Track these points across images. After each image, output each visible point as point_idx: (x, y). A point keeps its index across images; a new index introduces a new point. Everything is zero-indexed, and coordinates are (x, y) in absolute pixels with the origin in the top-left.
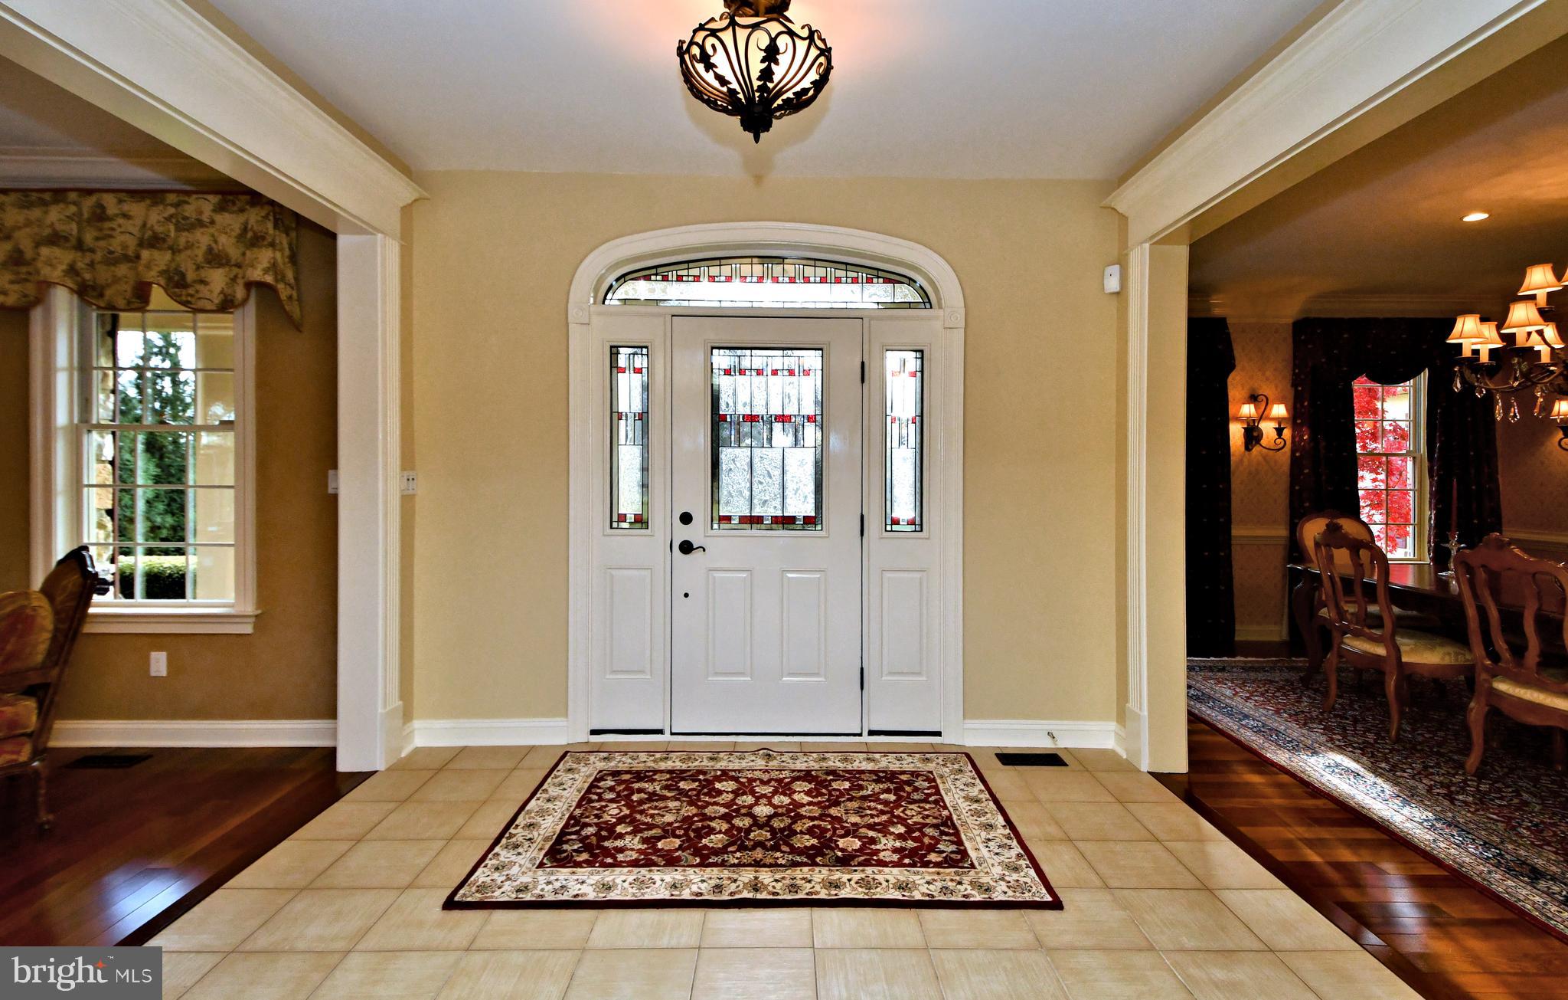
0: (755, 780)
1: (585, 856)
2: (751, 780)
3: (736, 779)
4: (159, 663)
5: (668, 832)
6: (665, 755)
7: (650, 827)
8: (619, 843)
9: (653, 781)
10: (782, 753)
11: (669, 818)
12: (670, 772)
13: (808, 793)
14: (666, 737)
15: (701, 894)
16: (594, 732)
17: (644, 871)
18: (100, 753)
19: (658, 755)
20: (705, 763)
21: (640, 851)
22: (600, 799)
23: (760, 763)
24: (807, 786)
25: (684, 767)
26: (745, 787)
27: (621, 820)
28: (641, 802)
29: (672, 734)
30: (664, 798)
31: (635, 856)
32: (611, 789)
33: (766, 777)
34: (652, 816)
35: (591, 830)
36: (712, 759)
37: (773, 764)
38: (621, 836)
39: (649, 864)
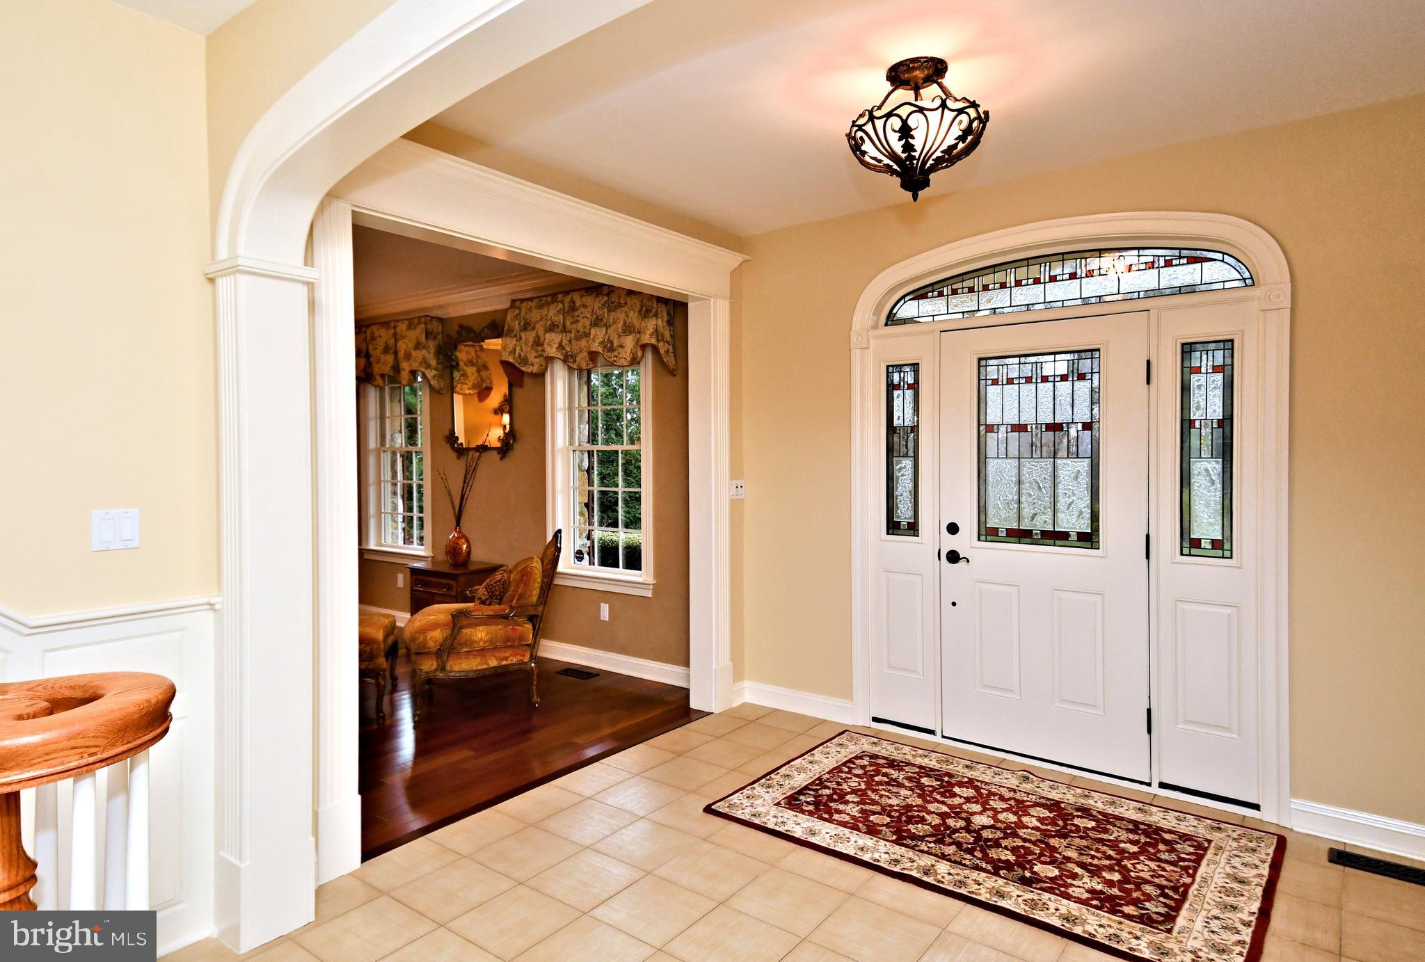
0: (994, 794)
1: (811, 808)
2: (991, 794)
3: (977, 789)
4: (605, 612)
5: (885, 811)
6: (926, 753)
7: (874, 803)
8: (841, 807)
9: (900, 769)
10: (1043, 780)
11: (894, 801)
12: (921, 767)
13: (1040, 820)
14: (937, 739)
15: (878, 861)
16: (875, 720)
17: (847, 831)
18: (575, 668)
19: (920, 752)
20: (960, 768)
21: (853, 817)
22: (850, 772)
23: (1013, 782)
24: (1044, 813)
25: (937, 766)
26: (982, 798)
27: (854, 792)
28: (880, 783)
29: (943, 737)
30: (900, 785)
31: (847, 818)
32: (863, 767)
33: (1007, 795)
34: (881, 796)
35: (828, 792)
36: (967, 767)
37: (1027, 787)
38: (847, 803)
39: (855, 828)
